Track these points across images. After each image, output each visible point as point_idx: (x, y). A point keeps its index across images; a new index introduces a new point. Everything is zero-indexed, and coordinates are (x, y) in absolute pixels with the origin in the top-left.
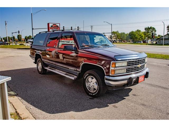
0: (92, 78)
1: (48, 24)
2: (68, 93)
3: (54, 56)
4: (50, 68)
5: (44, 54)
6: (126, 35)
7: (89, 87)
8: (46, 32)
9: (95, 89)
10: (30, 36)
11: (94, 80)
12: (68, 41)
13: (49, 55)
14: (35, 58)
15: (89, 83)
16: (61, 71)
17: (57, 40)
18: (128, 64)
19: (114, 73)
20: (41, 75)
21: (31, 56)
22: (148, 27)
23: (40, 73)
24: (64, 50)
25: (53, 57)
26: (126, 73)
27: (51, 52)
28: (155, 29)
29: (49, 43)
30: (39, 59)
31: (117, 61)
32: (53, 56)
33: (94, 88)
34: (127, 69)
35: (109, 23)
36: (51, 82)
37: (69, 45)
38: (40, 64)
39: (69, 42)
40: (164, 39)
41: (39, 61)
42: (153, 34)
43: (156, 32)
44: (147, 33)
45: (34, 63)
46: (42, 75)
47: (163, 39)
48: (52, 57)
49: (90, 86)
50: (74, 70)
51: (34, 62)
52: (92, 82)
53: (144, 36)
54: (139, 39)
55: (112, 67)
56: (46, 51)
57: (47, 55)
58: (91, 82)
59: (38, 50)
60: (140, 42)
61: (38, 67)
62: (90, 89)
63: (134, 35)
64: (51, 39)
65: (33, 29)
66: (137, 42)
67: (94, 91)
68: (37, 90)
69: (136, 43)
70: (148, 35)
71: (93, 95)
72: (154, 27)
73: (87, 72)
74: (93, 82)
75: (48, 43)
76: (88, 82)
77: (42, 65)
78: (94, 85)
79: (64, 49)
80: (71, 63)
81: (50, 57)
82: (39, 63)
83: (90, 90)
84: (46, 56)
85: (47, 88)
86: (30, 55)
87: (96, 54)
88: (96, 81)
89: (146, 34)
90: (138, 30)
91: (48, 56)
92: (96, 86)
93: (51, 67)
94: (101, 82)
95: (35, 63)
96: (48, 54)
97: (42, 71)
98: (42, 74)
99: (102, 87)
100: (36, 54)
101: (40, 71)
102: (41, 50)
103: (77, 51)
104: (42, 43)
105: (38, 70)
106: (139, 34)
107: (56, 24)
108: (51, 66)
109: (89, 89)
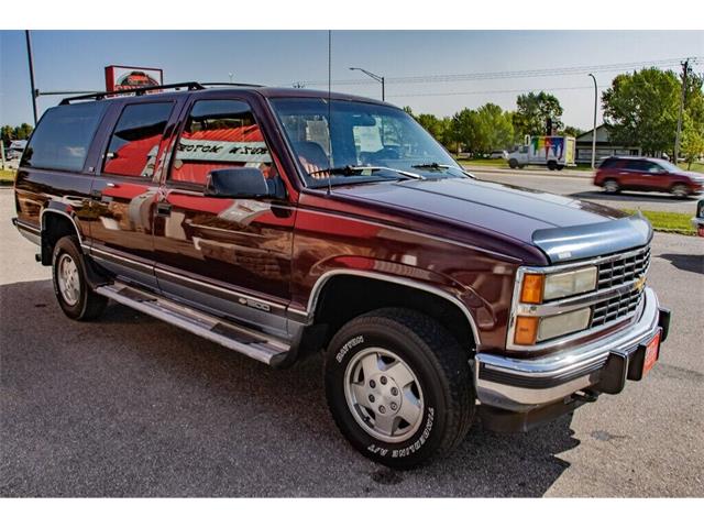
0: (388, 361)
1: (109, 71)
2: (239, 442)
3: (138, 225)
4: (124, 292)
5: (92, 215)
6: (443, 125)
7: (363, 410)
8: (99, 96)
9: (403, 424)
10: (24, 126)
11: (401, 374)
12: (212, 144)
13: (117, 218)
14: (43, 234)
15: (365, 389)
16: (189, 311)
17: (164, 139)
18: (602, 277)
19: (535, 335)
20: (75, 322)
21: (20, 227)
22: (531, 95)
23: (71, 314)
24: (206, 196)
25: (134, 230)
26: (588, 328)
27: (127, 201)
28: (556, 101)
29: (116, 156)
30: (63, 242)
31: (551, 264)
32: (132, 223)
33: (398, 417)
34: (591, 307)
35: (372, 75)
36: (136, 369)
37: (233, 168)
38: (70, 267)
39: (215, 150)
40: (597, 144)
41: (63, 251)
42: (549, 122)
43: (560, 114)
44: (528, 118)
45: (38, 259)
46: (84, 325)
47: (591, 143)
48: (129, 228)
49: (374, 407)
50: (273, 310)
51: (37, 256)
52: (384, 380)
53: (512, 131)
54: (495, 143)
55: (521, 302)
56: (100, 199)
57: (102, 218)
58: (378, 382)
59: (60, 193)
60: (498, 155)
61: (61, 281)
62: (372, 421)
63: (473, 127)
64: (126, 135)
65: (35, 93)
66: (485, 156)
67: (399, 431)
68: (53, 432)
69: (482, 158)
70: (530, 127)
71: (395, 454)
72: (555, 96)
73: (354, 322)
74: (390, 384)
75: (110, 155)
76: (362, 378)
77: (80, 270)
78: (396, 399)
79: (211, 188)
80: (233, 260)
81: (119, 226)
82: (66, 264)
83: (372, 426)
84: (100, 220)
85: (112, 414)
86: (16, 216)
87: (412, 223)
88: (409, 376)
89: (522, 124)
90: (488, 105)
91: (109, 224)
92: (413, 409)
93: (131, 284)
94: (447, 384)
95: (45, 259)
96: (110, 215)
97: (80, 305)
98: (84, 319)
99: (451, 415)
100: (45, 213)
101: (72, 302)
102: (72, 194)
103: (287, 200)
104: (79, 158)
105: (60, 296)
106: (494, 122)
107: (146, 72)
108: (129, 280)
109: (367, 421)
